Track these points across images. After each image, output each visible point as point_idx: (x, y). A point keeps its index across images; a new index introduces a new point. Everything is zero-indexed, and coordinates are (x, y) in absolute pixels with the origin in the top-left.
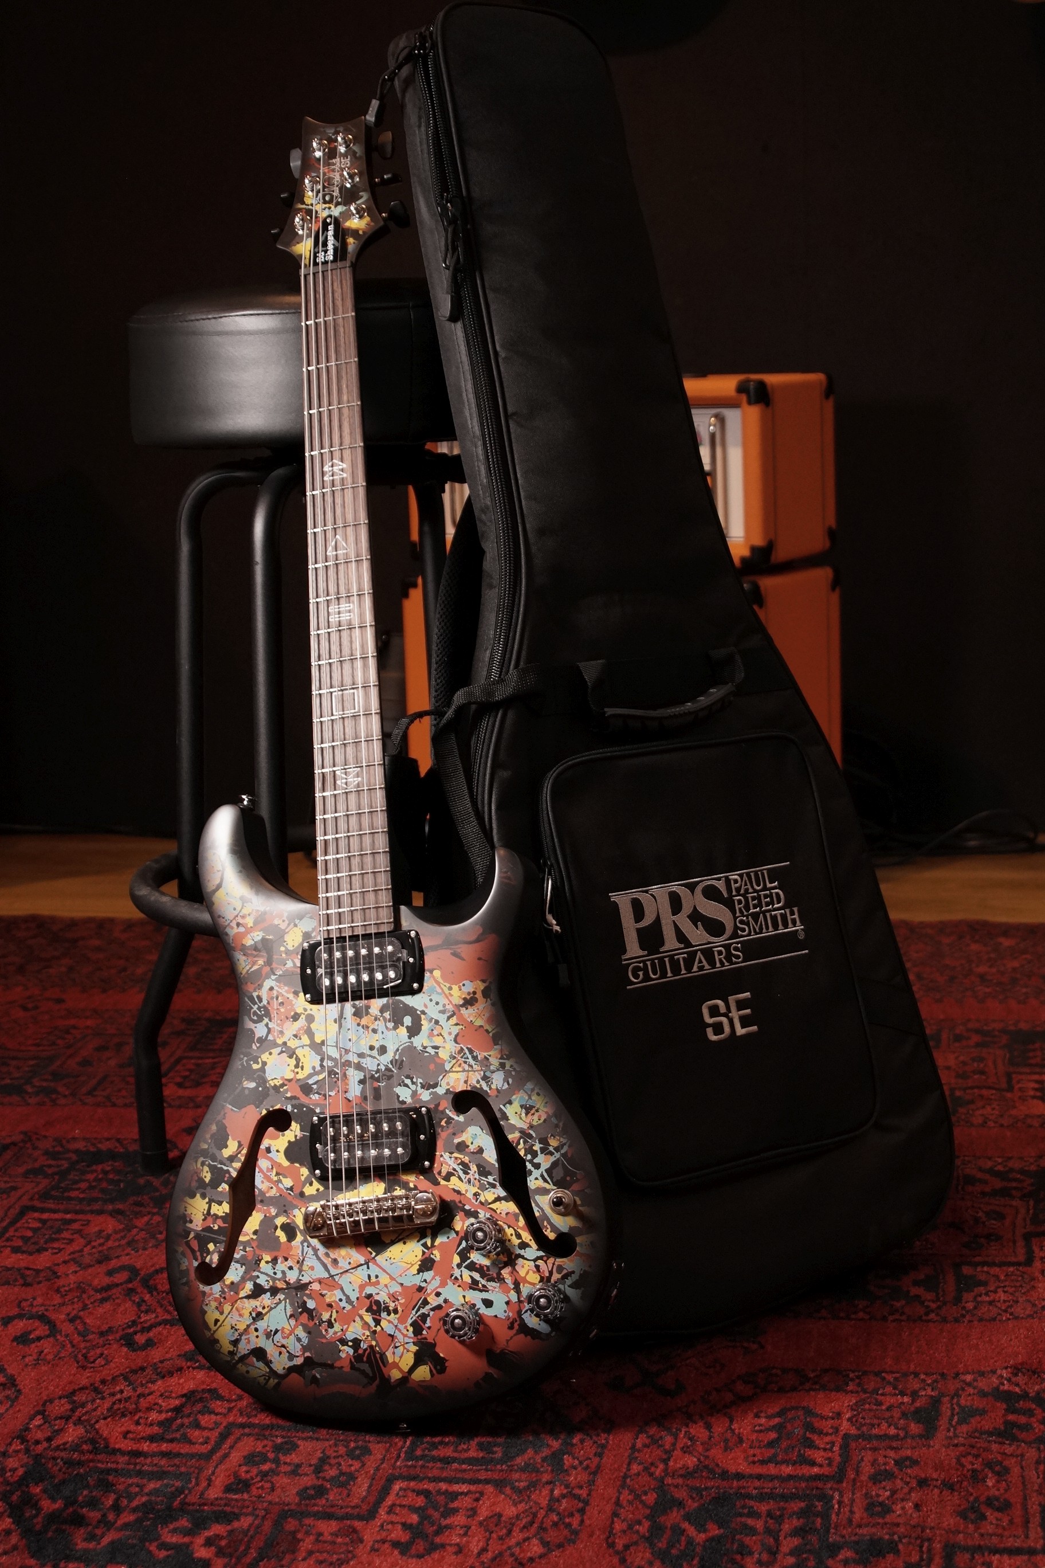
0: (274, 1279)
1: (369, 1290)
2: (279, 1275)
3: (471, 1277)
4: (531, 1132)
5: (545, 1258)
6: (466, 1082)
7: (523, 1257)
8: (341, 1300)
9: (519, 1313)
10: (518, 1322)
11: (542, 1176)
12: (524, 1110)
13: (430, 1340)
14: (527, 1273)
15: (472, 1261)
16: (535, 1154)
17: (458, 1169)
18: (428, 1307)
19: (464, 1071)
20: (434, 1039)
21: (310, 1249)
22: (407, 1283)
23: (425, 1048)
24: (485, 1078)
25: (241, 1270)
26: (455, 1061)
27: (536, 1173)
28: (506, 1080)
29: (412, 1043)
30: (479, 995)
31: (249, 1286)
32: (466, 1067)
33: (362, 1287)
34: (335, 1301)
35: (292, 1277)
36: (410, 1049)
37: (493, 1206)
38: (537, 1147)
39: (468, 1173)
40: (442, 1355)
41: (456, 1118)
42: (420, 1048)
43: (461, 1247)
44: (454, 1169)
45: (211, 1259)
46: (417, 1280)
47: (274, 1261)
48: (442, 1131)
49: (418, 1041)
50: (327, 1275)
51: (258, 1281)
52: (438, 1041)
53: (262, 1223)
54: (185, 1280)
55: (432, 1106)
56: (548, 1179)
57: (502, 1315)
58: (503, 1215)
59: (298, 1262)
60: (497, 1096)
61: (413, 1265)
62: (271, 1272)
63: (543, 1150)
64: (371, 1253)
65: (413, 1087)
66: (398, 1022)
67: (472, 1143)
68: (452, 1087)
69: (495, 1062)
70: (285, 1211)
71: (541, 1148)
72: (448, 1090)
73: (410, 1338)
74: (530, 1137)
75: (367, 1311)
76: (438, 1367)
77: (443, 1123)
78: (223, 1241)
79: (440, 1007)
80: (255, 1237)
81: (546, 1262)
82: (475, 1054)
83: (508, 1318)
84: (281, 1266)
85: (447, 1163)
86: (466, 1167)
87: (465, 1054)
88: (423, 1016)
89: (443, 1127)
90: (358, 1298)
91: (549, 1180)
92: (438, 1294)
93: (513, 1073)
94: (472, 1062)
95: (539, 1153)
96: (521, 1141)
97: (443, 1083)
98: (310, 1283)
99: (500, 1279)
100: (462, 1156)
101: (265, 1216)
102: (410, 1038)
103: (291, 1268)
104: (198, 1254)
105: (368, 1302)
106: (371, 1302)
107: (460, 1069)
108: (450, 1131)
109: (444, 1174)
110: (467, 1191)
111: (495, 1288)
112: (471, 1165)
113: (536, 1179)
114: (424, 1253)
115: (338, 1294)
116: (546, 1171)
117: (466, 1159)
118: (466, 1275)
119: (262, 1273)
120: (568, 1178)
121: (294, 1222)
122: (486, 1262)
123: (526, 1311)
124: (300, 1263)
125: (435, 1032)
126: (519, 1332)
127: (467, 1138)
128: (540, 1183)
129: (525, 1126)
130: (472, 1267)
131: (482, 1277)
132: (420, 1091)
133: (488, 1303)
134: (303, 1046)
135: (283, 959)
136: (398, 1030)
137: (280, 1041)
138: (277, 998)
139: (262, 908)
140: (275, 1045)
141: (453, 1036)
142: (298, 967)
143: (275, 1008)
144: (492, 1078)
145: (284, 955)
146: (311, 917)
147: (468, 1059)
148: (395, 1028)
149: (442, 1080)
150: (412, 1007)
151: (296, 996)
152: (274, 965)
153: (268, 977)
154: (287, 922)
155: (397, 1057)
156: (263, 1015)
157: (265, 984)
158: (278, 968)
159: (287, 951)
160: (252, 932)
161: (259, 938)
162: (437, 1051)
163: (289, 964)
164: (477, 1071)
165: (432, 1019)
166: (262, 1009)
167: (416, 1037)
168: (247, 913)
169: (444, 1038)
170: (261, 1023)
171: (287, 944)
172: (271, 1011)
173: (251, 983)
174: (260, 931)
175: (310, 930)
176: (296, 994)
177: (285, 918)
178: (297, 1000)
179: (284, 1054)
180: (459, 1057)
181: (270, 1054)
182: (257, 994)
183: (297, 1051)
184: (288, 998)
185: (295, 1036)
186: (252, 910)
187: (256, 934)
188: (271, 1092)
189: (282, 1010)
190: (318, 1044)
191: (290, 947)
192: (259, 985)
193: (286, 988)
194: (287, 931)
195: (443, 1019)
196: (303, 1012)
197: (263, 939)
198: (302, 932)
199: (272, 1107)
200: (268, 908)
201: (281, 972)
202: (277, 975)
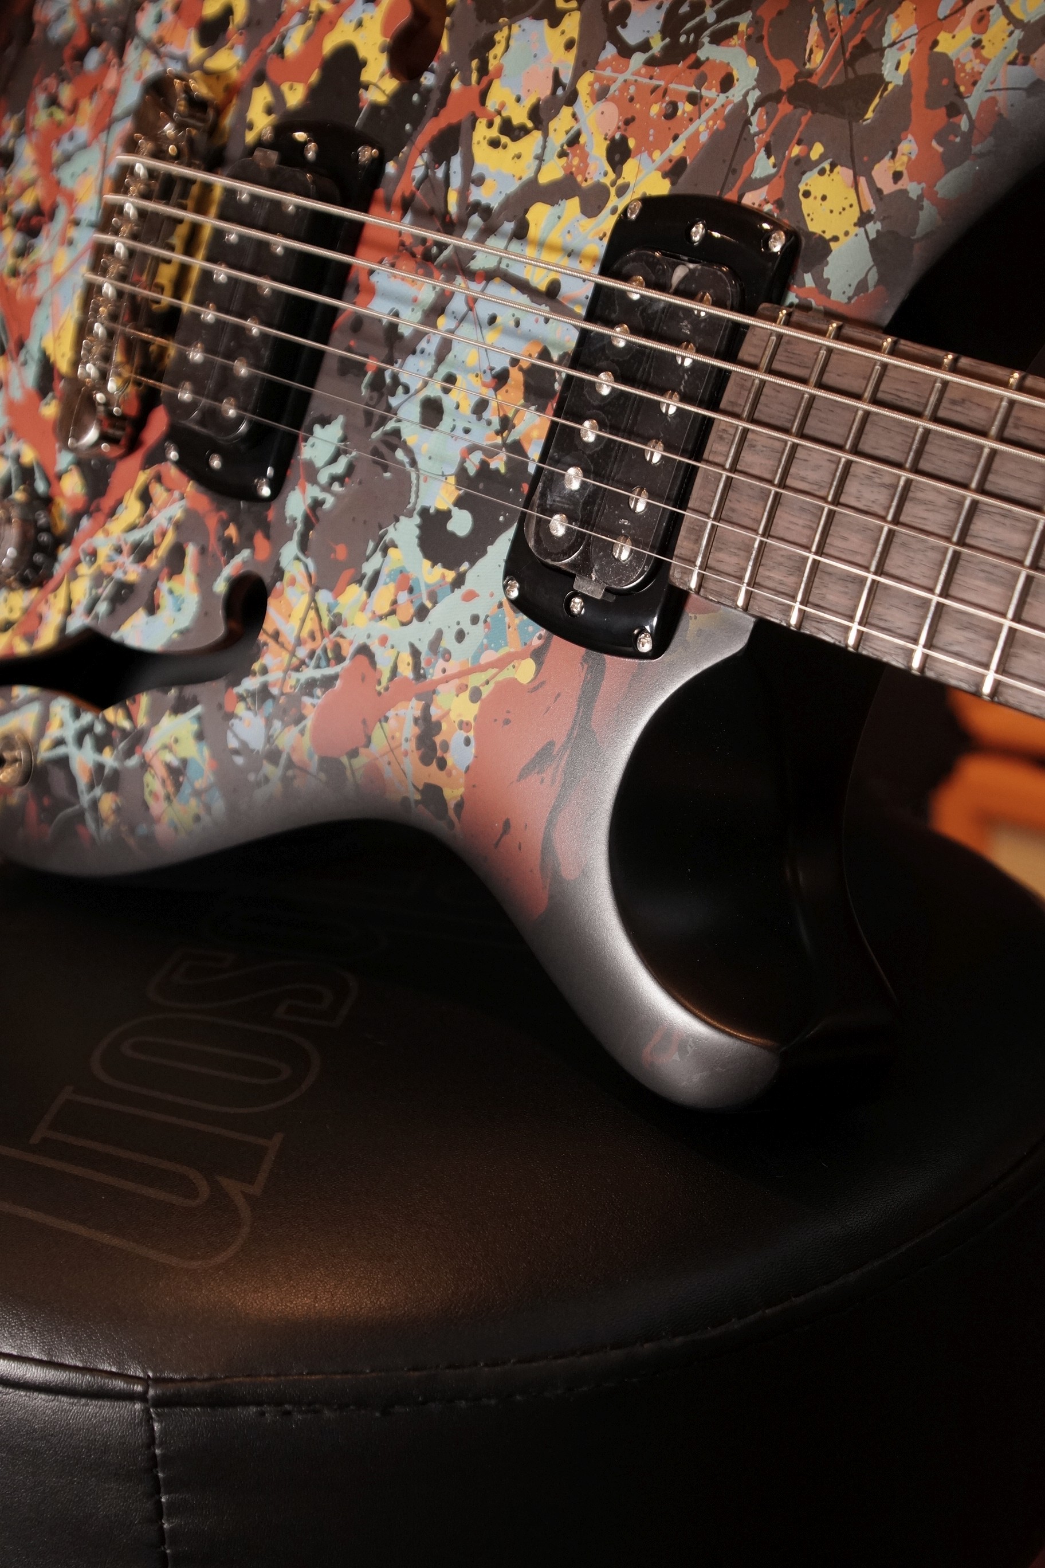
4: (134, 759)
6: (277, 635)
11: (63, 740)
12: (175, 763)
16: (100, 743)
17: (147, 529)
19: (299, 642)
20: (392, 587)
23: (386, 550)
24: (264, 694)
26: (326, 625)
27: (72, 728)
28: (244, 749)
29: (410, 515)
30: (432, 774)
32: (302, 652)
36: (400, 503)
38: (109, 757)
39: (131, 553)
41: (228, 570)
42: (390, 532)
44: (150, 520)
48: (220, 520)
55: (271, 515)
56: (57, 752)
60: (221, 706)
63: (101, 769)
65: (323, 478)
66: (472, 489)
67: (169, 595)
68: (283, 591)
69: (288, 738)
71: (105, 766)
72: (282, 574)
74: (129, 753)
77: (232, 531)
79: (448, 641)
82: (318, 692)
85: (168, 504)
87: (329, 662)
88: (451, 575)
89: (227, 524)
91: (53, 753)
93: (252, 777)
94: (310, 673)
95: (99, 757)
96: (130, 724)
97: (300, 570)
100: (161, 552)
102: (424, 512)
107: (305, 632)
108: (213, 542)
109: (155, 488)
112: (141, 568)
113: (63, 726)
117: (152, 561)
125: (403, 597)
127: (183, 583)
128: (53, 732)
129: (149, 749)
132: (311, 492)
134: (540, 158)
135: (787, 146)
136: (452, 480)
137: (585, 85)
138: (693, 99)
139: (972, 103)
140: (583, 65)
141: (375, 647)
142: (741, 196)
143: (673, 86)
144: (256, 714)
145: (796, 151)
146: (862, 286)
147: (318, 666)
148: (462, 475)
149: (306, 567)
150: (484, 552)
151: (669, 166)
152: (785, 108)
153: (766, 76)
154: (888, 187)
155: (400, 454)
156: (675, 38)
157: (752, 62)
158: (769, 121)
159: (802, 165)
160: (919, 42)
161: (887, 71)
162: (365, 582)
163: (763, 166)
164: (284, 680)
165: (435, 603)
166: (692, 37)
167: (417, 532)
168: (985, 38)
169: (381, 618)
170: (659, 27)
171: (822, 172)
172: (671, 69)
173: (780, 13)
174: (907, 77)
175: (828, 272)
176: (675, 170)
177: (905, 183)
178: (658, 169)
179: (548, 92)
180: (327, 642)
181: (569, 45)
182: (742, 27)
183: (537, 135)
184: (675, 138)
185: (574, 140)
186: (985, 61)
187: (906, 58)
188: (484, 29)
189: (655, 110)
190: (526, 211)
191: (811, 181)
192: (761, 38)
193: (704, 138)
194: (862, 181)
195: (421, 633)
196: (620, 182)
197: (878, 82)
198: (835, 239)
199: (451, 29)
200: (964, 123)
201: (754, 129)
202: (753, 112)
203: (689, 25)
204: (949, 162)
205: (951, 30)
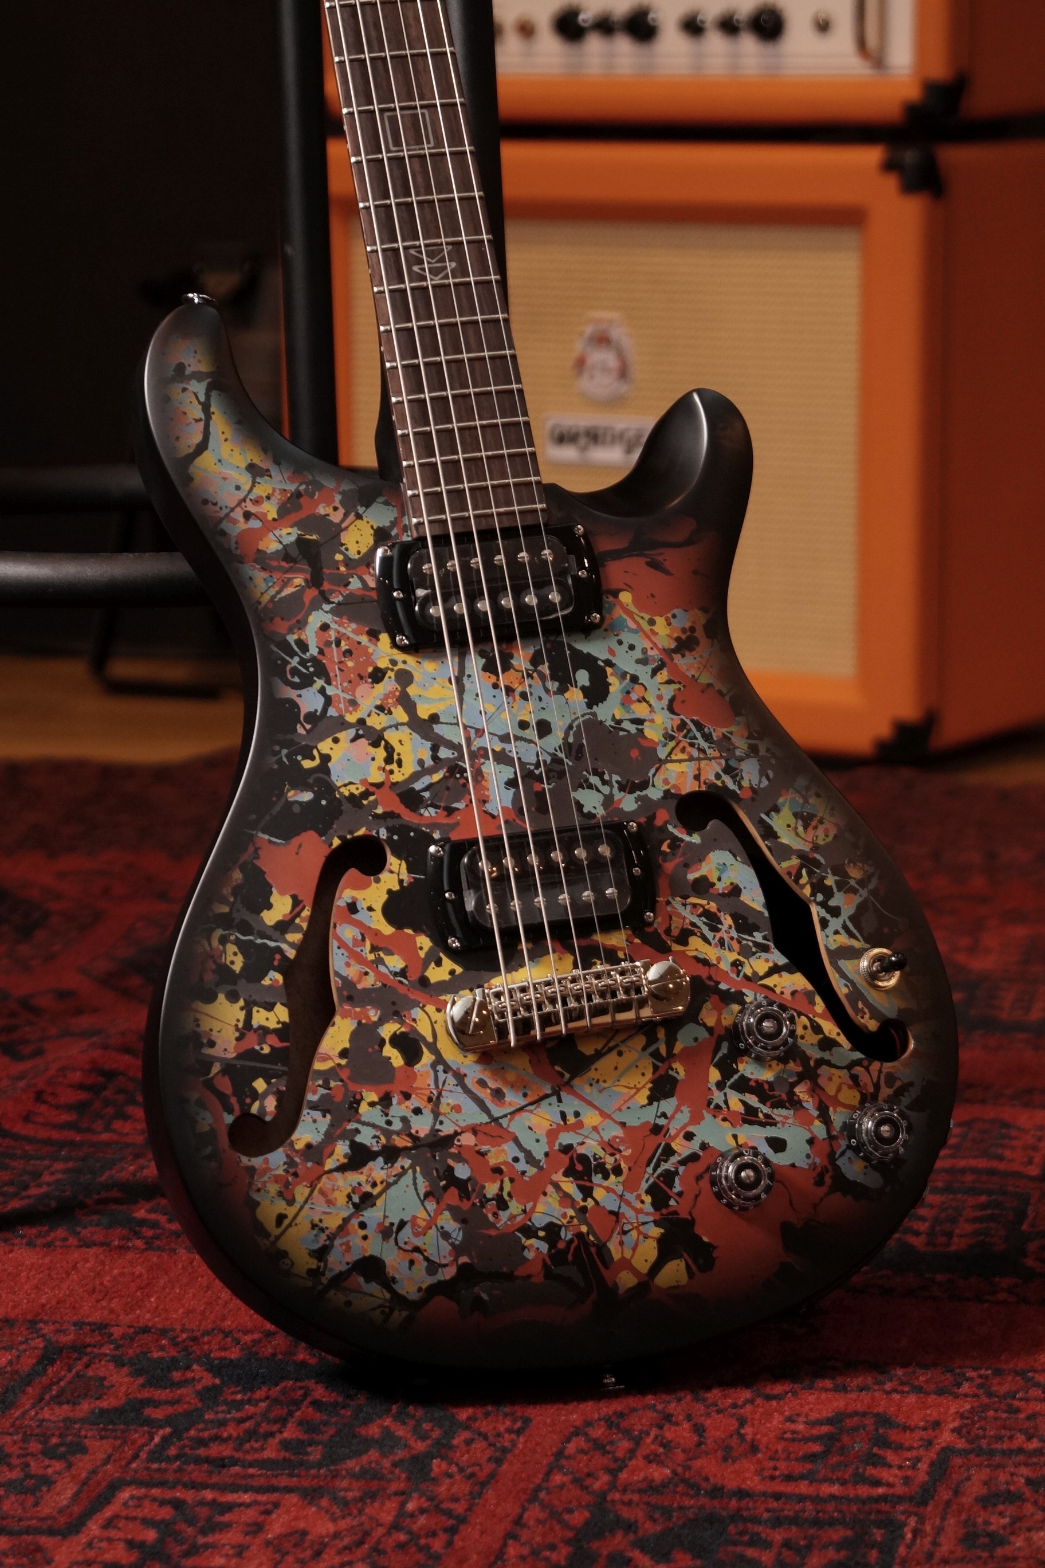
0: (388, 1134)
1: (566, 1138)
2: (397, 1125)
3: (744, 1103)
4: (818, 856)
5: (865, 1063)
6: (697, 777)
7: (829, 1064)
8: (516, 1160)
9: (832, 1157)
10: (830, 1174)
11: (845, 927)
12: (801, 823)
13: (684, 1215)
14: (839, 1090)
15: (743, 1077)
16: (828, 893)
17: (700, 924)
18: (674, 1159)
19: (691, 759)
20: (633, 707)
21: (450, 1076)
22: (633, 1121)
23: (619, 722)
24: (728, 770)
25: (324, 1123)
26: (672, 744)
27: (835, 923)
28: (764, 773)
29: (594, 714)
30: (700, 634)
31: (342, 1149)
32: (695, 753)
33: (552, 1134)
34: (505, 1163)
35: (422, 1126)
36: (593, 725)
37: (769, 982)
38: (830, 881)
39: (718, 930)
40: (705, 1239)
41: (687, 838)
42: (609, 723)
43: (720, 1055)
44: (693, 924)
45: (262, 1108)
46: (649, 1115)
47: (385, 1101)
48: (665, 861)
49: (608, 711)
50: (485, 1119)
51: (358, 1139)
52: (640, 711)
53: (354, 1036)
54: (208, 1150)
55: (643, 820)
56: (855, 931)
57: (802, 1163)
58: (787, 995)
59: (430, 1100)
60: (753, 800)
61: (638, 1090)
62: (381, 1122)
63: (840, 885)
64: (562, 1075)
65: (606, 790)
66: (565, 682)
67: (719, 879)
68: (675, 786)
69: (740, 743)
70: (396, 1013)
71: (836, 882)
72: (667, 793)
73: (647, 1214)
74: (817, 864)
75: (566, 1174)
76: (701, 1261)
77: (665, 847)
78: (284, 1073)
79: (638, 654)
80: (343, 1062)
81: (867, 1069)
82: (706, 730)
83: (813, 1166)
84: (399, 1109)
85: (679, 915)
86: (713, 921)
87: (689, 730)
88: (609, 670)
89: (665, 854)
90: (547, 1154)
91: (857, 934)
92: (689, 1136)
93: (774, 761)
94: (704, 745)
95: (835, 890)
96: (804, 872)
97: (658, 781)
98: (456, 1134)
99: (793, 1103)
100: (704, 902)
101: (360, 1023)
102: (589, 706)
103: (417, 1111)
104: (233, 1100)
105: (565, 1159)
106: (571, 1159)
107: (684, 757)
108: (678, 860)
109: (675, 932)
110: (719, 959)
111: (786, 1118)
112: (721, 915)
113: (836, 932)
114: (656, 1068)
115: (510, 1150)
116: (851, 918)
117: (713, 906)
118: (735, 1101)
119: (364, 1124)
120: (886, 930)
121: (415, 1030)
122: (767, 1075)
123: (843, 1154)
124: (434, 1101)
125: (634, 696)
126: (833, 1189)
127: (710, 870)
128: (843, 939)
129: (806, 848)
130: (743, 1085)
131: (763, 1101)
132: (618, 795)
133: (778, 1145)
134: (396, 726)
135: (342, 575)
136: (567, 695)
137: (351, 718)
138: (338, 644)
139: (292, 487)
140: (344, 725)
141: (665, 702)
142: (373, 589)
143: (336, 660)
144: (742, 770)
145: (342, 569)
146: (386, 503)
147: (696, 738)
148: (562, 690)
149: (654, 775)
150: (589, 655)
151: (374, 639)
152: (326, 586)
153: (315, 606)
154: (341, 511)
155: (571, 740)
156: (313, 674)
157: (311, 619)
158: (333, 591)
159: (348, 562)
160: (275, 528)
161: (292, 538)
162: (640, 727)
163: (355, 584)
164: (714, 758)
165: (626, 673)
166: (309, 664)
167: (600, 704)
168: (264, 495)
169: (650, 705)
170: (309, 689)
171: (347, 549)
172: (328, 666)
173: (282, 619)
174: (292, 526)
175: (387, 524)
176: (374, 635)
177: (337, 504)
178: (376, 645)
179: (363, 740)
180: (680, 736)
181: (336, 741)
182: (295, 637)
183: (387, 735)
184: (359, 643)
185: (381, 708)
186: (274, 490)
187: (285, 531)
188: (346, 806)
189: (350, 664)
190: (425, 720)
191: (353, 554)
192: (298, 622)
193: (354, 626)
194: (343, 526)
195: (643, 673)
196: (390, 666)
197: (300, 541)
198: (372, 527)
199: (351, 832)
200: (303, 487)
201: (341, 598)
202: (333, 603)
203: (304, 670)
204: (320, 487)
205: (265, 515)
